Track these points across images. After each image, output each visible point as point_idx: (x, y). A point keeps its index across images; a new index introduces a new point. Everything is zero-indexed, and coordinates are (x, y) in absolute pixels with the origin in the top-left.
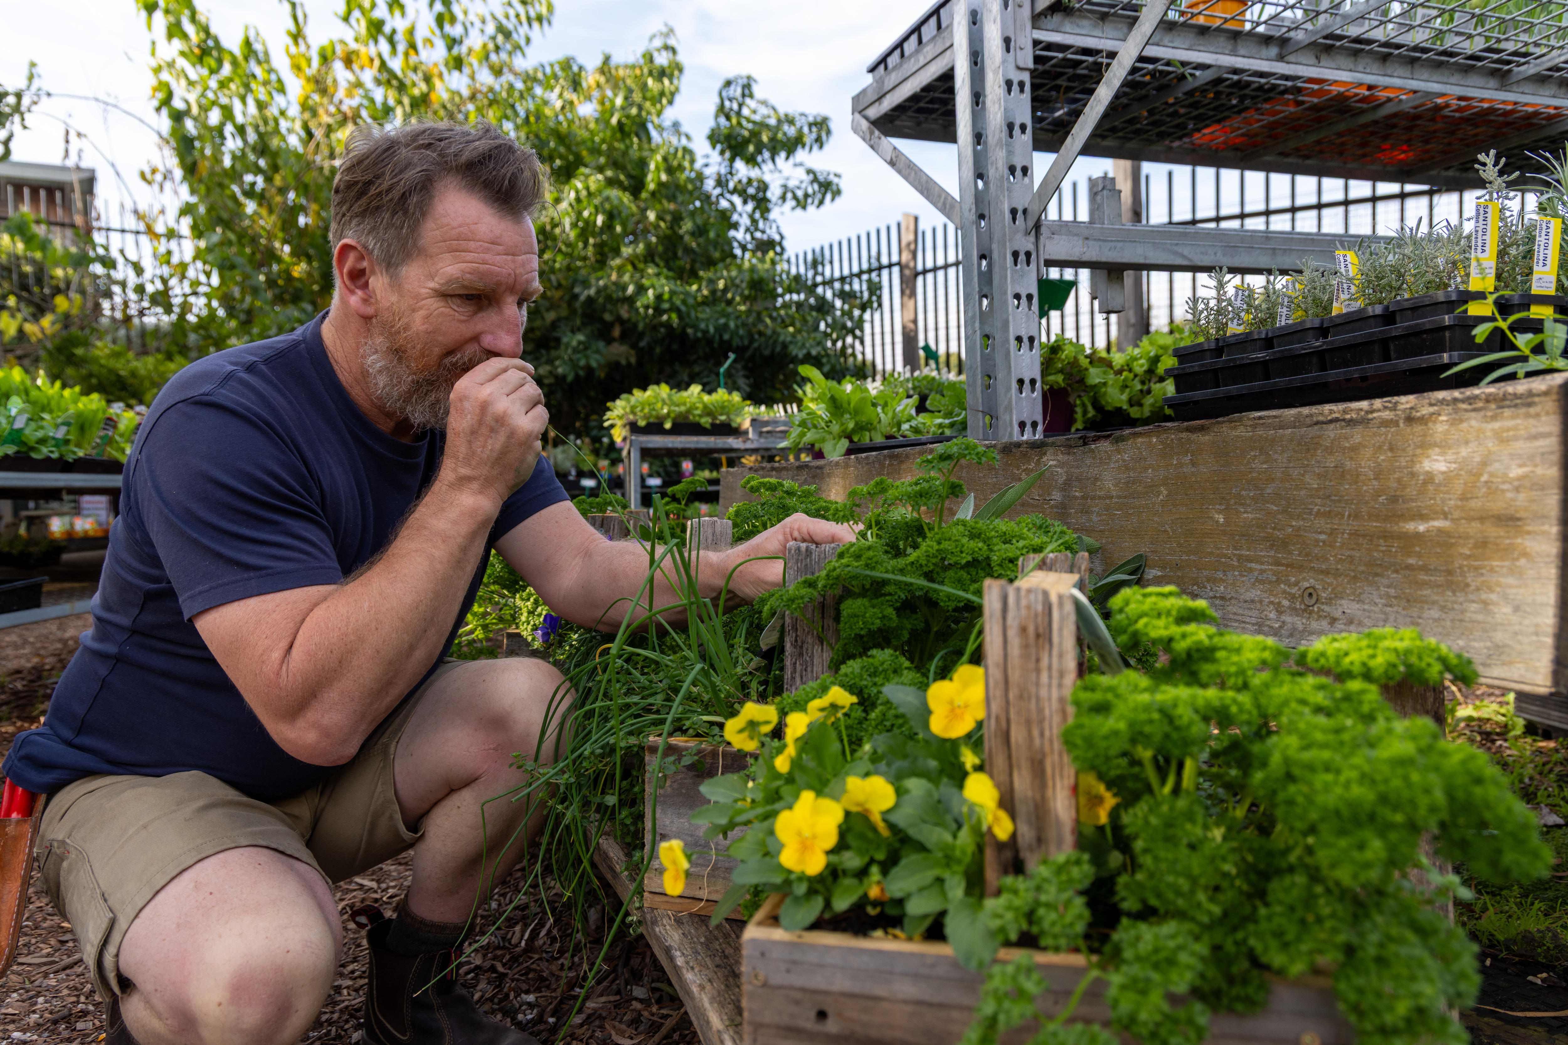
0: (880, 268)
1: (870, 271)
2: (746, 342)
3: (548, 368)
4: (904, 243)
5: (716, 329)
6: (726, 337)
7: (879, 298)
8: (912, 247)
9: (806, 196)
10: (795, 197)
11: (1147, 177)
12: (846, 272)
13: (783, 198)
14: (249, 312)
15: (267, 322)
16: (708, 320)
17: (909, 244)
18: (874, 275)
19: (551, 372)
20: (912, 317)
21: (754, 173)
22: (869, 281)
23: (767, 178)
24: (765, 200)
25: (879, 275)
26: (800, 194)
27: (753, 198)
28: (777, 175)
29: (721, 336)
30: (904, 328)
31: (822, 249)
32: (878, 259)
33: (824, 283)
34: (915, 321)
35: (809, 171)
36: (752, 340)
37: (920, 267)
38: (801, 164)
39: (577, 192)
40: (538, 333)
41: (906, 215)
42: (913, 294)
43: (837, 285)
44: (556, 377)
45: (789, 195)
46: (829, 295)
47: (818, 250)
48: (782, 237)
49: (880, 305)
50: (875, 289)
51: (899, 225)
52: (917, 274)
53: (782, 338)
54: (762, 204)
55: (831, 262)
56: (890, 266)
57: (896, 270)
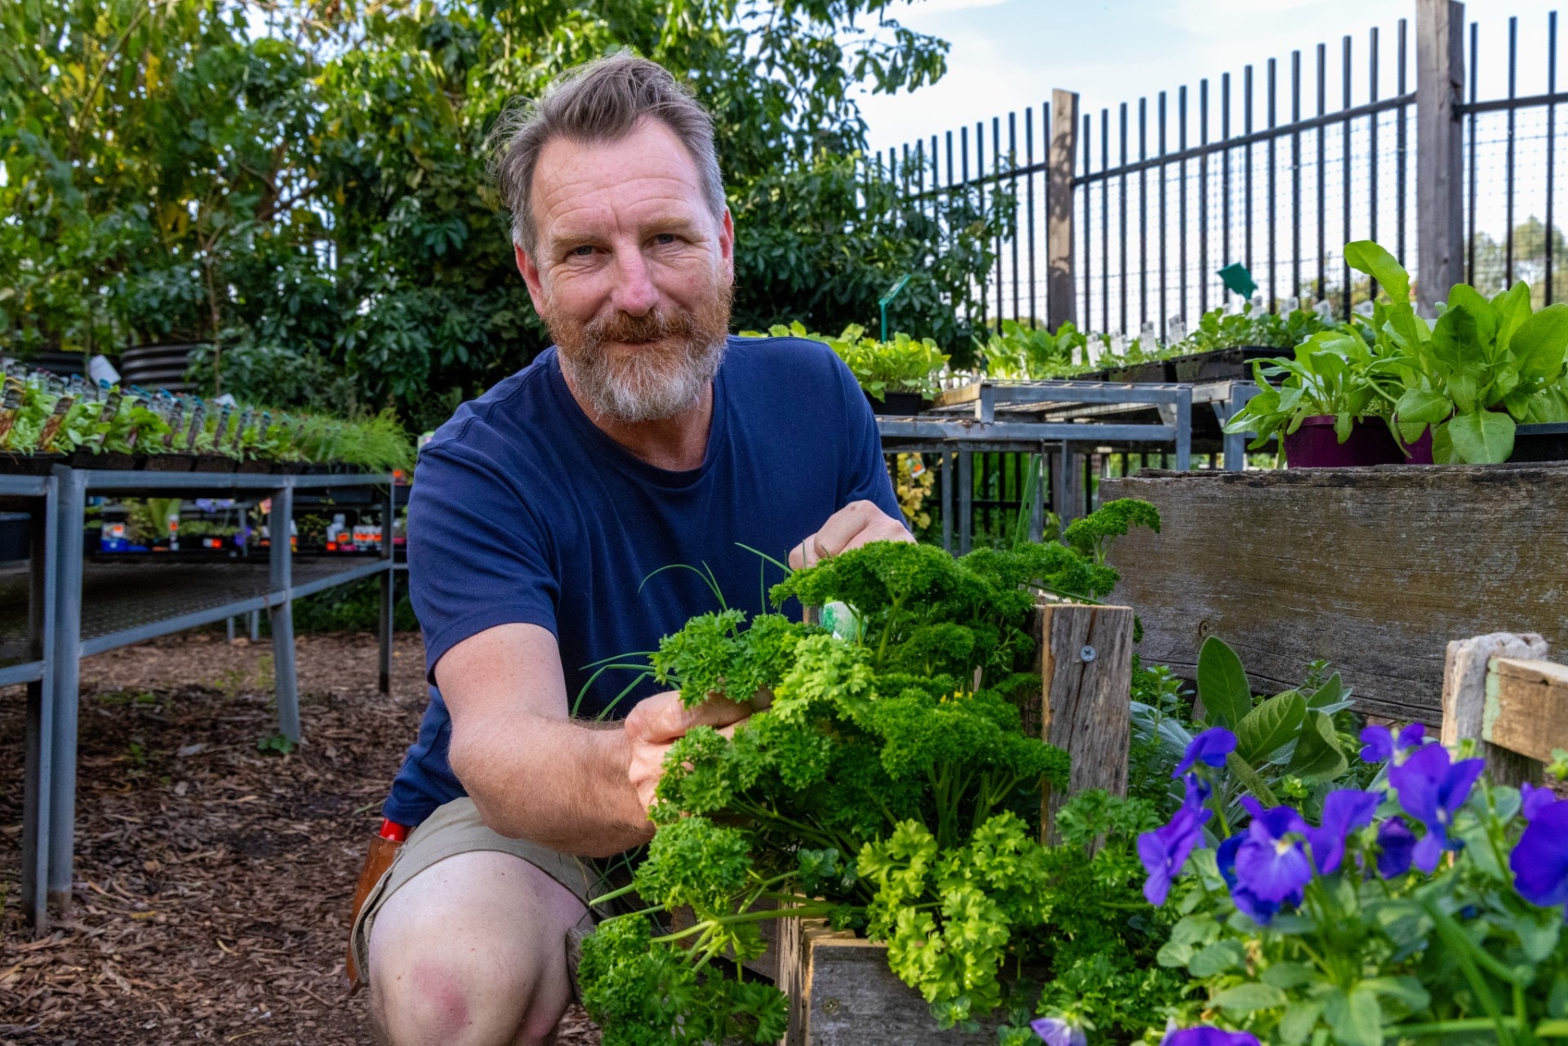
0: (1014, 173)
1: (998, 177)
2: (812, 283)
3: (509, 315)
4: (1053, 137)
5: (766, 262)
6: (783, 276)
7: (1013, 217)
8: (1068, 141)
9: (894, 70)
10: (878, 71)
11: (1474, 27)
12: (958, 180)
13: (860, 73)
14: (54, 223)
15: (82, 234)
16: (756, 249)
17: (1062, 137)
18: (1004, 183)
19: (512, 321)
20: (1065, 253)
21: (821, 31)
22: (997, 192)
23: (840, 39)
24: (836, 72)
25: (1013, 185)
26: (886, 66)
27: (817, 68)
28: (854, 36)
29: (775, 275)
30: (1051, 270)
31: (920, 143)
32: (1012, 159)
33: (921, 197)
34: (1070, 259)
35: (902, 33)
36: (820, 280)
37: (1079, 172)
38: (892, 22)
39: (567, 46)
40: (494, 262)
41: (1059, 93)
42: (1068, 212)
43: (943, 198)
44: (521, 329)
45: (868, 68)
46: (929, 213)
47: (912, 148)
48: (863, 126)
49: (1013, 231)
50: (1006, 205)
51: (1046, 106)
52: (1076, 183)
53: (868, 279)
54: (830, 78)
55: (934, 166)
56: (1030, 170)
57: (1039, 178)
